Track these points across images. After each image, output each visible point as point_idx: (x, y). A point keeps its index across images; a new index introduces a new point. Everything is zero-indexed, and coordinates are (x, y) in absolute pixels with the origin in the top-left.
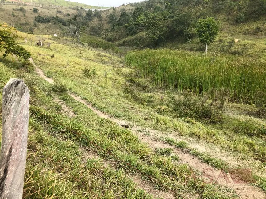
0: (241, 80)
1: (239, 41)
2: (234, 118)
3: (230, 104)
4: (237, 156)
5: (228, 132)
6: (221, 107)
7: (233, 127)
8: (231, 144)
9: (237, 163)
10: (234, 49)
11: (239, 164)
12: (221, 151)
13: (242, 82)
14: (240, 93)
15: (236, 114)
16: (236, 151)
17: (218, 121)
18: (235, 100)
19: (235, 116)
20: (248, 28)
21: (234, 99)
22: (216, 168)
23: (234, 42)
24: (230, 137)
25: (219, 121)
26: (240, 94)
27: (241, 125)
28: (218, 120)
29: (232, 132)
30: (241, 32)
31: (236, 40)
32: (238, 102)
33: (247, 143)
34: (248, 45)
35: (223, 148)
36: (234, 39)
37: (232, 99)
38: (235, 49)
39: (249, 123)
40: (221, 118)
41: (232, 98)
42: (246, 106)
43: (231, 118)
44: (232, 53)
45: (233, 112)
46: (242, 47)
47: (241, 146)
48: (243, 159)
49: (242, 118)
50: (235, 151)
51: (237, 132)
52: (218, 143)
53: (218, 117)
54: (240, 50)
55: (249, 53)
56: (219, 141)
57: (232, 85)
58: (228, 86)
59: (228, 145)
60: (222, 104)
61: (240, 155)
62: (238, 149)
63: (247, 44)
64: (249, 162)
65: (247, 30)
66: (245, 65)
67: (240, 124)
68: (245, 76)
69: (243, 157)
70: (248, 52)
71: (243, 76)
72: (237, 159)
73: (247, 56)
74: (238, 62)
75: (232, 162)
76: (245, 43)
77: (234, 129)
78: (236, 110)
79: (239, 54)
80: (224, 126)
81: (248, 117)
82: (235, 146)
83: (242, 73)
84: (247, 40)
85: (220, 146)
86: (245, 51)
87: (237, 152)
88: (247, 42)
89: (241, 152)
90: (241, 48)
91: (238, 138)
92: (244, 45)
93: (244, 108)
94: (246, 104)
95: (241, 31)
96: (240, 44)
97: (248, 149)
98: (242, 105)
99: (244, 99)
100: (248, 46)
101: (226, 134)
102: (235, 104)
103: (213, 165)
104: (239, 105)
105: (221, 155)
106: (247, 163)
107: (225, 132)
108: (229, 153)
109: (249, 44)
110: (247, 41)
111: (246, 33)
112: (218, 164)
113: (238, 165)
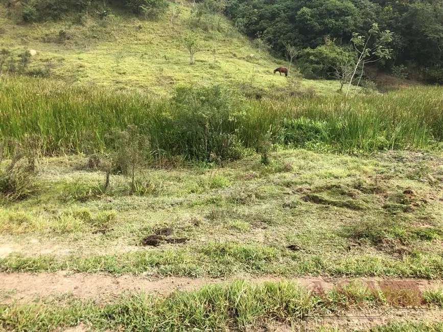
0: (55, 117)
1: (38, 54)
2: (56, 181)
3: (46, 160)
4: (68, 239)
5: (49, 205)
6: (31, 169)
7: (57, 195)
8: (56, 224)
9: (69, 250)
10: (32, 66)
11: (72, 250)
12: (40, 241)
13: (57, 120)
14: (58, 138)
15: (58, 173)
16: (65, 231)
17: (29, 193)
18: (52, 152)
19: (58, 178)
20: (47, 32)
21: (52, 150)
22: (36, 272)
23: (30, 55)
24: (54, 212)
25: (33, 193)
26: (59, 140)
27: (69, 189)
28: (29, 191)
29: (56, 205)
30: (37, 39)
31: (33, 52)
32: (59, 153)
33: (78, 214)
34: (53, 60)
35: (42, 234)
36: (28, 49)
37: (47, 151)
38: (34, 66)
39: (80, 183)
40: (35, 186)
41: (48, 149)
42: (71, 157)
43: (52, 183)
44: (31, 74)
45: (53, 171)
46: (45, 63)
47: (70, 222)
48: (77, 240)
49: (69, 178)
50: (63, 232)
51: (63, 201)
52: (33, 230)
53: (28, 186)
54: (43, 69)
55: (58, 73)
56: (34, 227)
57: (41, 128)
58: (37, 130)
59: (51, 228)
60: (32, 163)
61: (72, 235)
62: (67, 228)
63: (51, 59)
64: (85, 240)
65: (47, 35)
66: (56, 94)
67: (67, 187)
68: (60, 110)
69: (76, 237)
70: (57, 71)
71: (57, 112)
72: (67, 243)
73: (56, 78)
74: (43, 89)
75: (62, 251)
76: (48, 57)
77: (59, 199)
78: (58, 168)
79: (43, 75)
80: (43, 198)
81: (77, 174)
82: (61, 225)
83: (55, 106)
84: (50, 51)
85: (37, 233)
86: (51, 69)
87: (66, 234)
88: (50, 55)
89: (72, 231)
90: (44, 65)
91: (65, 210)
92: (47, 60)
93: (70, 161)
94: (72, 155)
95: (37, 36)
96: (40, 58)
97: (82, 222)
98: (65, 158)
99: (67, 146)
100: (54, 62)
101: (46, 210)
102: (54, 158)
103: (29, 270)
104: (61, 158)
105: (42, 246)
106: (83, 244)
107: (45, 208)
108: (55, 239)
109: (54, 58)
110: (50, 53)
111: (46, 40)
112: (39, 265)
113: (71, 253)
